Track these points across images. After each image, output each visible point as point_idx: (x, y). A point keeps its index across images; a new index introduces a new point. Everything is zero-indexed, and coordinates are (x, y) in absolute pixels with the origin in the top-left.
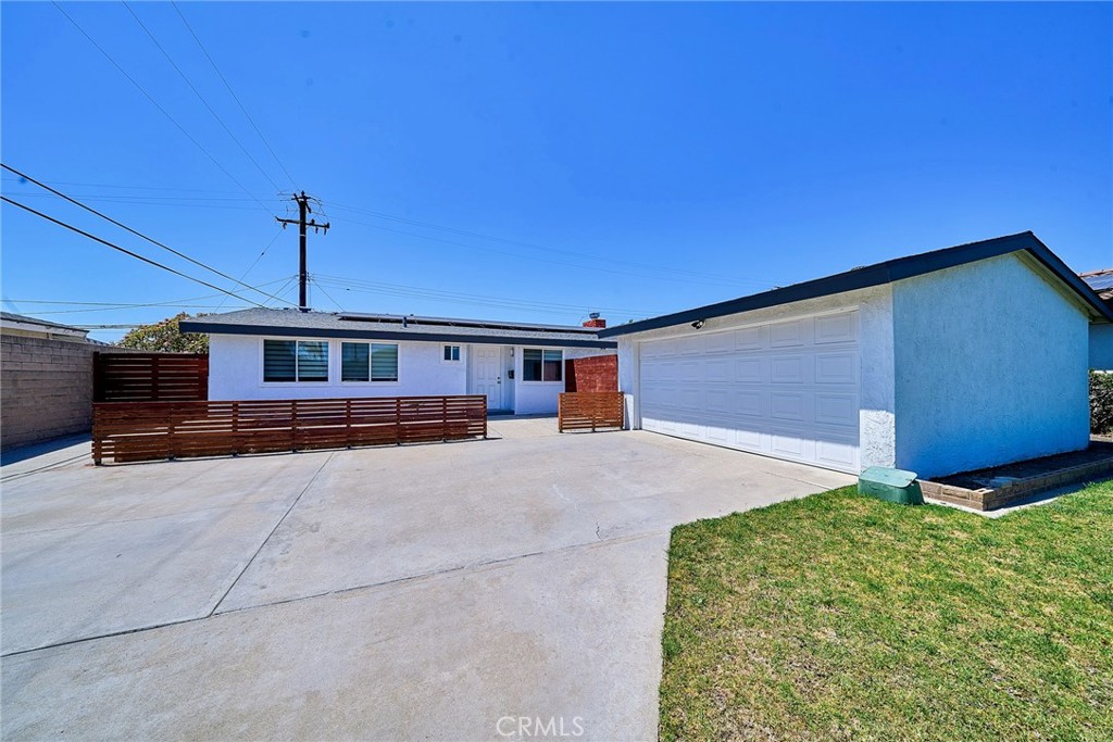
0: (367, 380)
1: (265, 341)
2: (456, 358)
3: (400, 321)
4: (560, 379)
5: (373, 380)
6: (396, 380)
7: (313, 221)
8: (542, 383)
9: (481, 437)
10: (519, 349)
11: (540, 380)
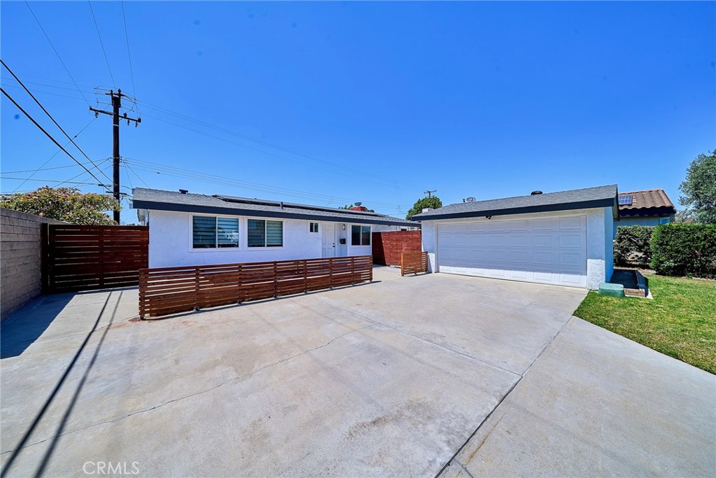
0: (264, 246)
1: (194, 217)
2: (316, 231)
3: (279, 205)
4: (369, 244)
5: (268, 246)
6: (281, 245)
7: (125, 114)
8: (361, 246)
9: (368, 281)
10: (349, 226)
11: (359, 244)
